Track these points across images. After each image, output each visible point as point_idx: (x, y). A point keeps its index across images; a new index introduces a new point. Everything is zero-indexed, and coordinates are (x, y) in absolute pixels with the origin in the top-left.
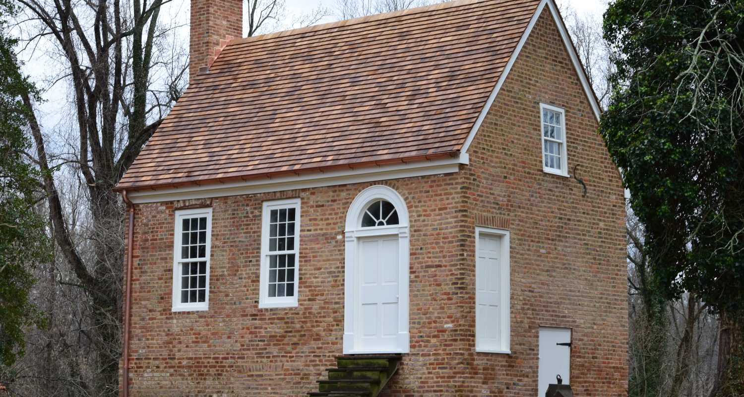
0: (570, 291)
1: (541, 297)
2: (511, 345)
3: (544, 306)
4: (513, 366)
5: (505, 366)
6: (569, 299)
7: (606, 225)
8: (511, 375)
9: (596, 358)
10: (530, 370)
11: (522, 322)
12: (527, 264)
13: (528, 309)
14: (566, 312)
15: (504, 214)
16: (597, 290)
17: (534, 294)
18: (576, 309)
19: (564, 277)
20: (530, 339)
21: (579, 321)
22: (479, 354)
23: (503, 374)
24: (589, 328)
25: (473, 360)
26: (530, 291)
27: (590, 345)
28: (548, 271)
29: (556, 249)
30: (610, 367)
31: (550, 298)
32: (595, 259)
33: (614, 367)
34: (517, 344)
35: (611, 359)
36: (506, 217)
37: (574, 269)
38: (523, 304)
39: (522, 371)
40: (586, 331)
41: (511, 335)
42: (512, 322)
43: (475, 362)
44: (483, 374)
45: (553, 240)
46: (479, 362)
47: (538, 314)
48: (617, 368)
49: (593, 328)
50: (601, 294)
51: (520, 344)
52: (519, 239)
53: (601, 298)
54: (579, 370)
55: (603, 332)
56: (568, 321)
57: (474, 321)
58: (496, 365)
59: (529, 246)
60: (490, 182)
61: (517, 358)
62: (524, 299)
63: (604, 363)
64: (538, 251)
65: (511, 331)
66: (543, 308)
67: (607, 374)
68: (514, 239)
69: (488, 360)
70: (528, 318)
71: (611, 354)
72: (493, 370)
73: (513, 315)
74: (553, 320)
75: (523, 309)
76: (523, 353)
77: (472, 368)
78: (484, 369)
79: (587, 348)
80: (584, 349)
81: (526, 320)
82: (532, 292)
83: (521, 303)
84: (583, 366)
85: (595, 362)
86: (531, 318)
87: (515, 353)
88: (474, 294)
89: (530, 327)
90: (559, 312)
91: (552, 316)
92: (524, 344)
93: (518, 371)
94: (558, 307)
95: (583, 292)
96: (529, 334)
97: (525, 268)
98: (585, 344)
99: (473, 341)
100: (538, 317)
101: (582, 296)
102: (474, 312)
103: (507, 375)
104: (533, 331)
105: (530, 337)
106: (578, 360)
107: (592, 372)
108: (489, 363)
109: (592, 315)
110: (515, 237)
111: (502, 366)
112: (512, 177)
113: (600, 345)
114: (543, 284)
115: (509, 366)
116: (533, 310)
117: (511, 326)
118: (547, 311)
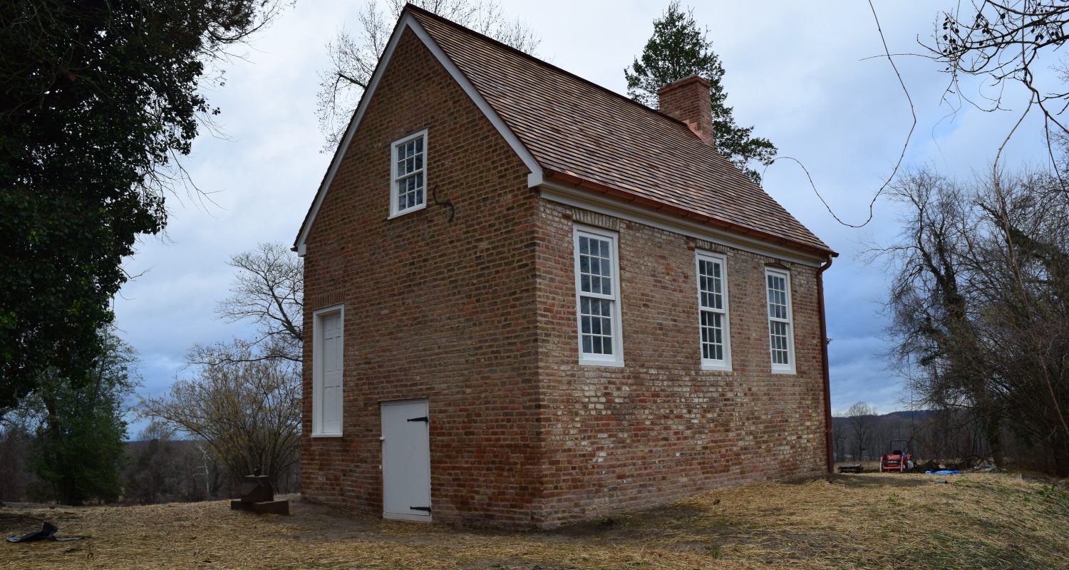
0: (425, 350)
1: (380, 366)
2: (344, 427)
3: (384, 377)
4: (348, 451)
5: (339, 451)
6: (423, 361)
7: (492, 243)
8: (347, 461)
9: (473, 434)
10: (369, 454)
11: (356, 400)
12: (364, 333)
13: (364, 384)
14: (418, 378)
15: (340, 288)
16: (471, 338)
17: (370, 366)
18: (434, 371)
19: (416, 334)
20: (366, 418)
21: (438, 387)
22: (316, 439)
23: (339, 460)
24: (458, 393)
25: (310, 446)
26: (366, 363)
27: (459, 416)
28: (391, 333)
29: (404, 304)
30: (502, 446)
31: (394, 365)
32: (469, 296)
33: (509, 446)
34: (351, 426)
35: (503, 433)
36: (342, 290)
37: (432, 321)
38: (358, 380)
39: (358, 456)
40: (451, 398)
41: (344, 417)
42: (344, 401)
43: (313, 448)
44: (319, 459)
45: (399, 294)
46: (316, 448)
47: (376, 388)
48: (516, 446)
49: (464, 393)
50: (480, 342)
51: (355, 426)
52: (355, 309)
53: (481, 348)
54: (440, 452)
55: (483, 395)
56: (421, 390)
57: (311, 406)
58: (333, 451)
59: (367, 311)
60: (326, 262)
61: (352, 441)
62: (359, 374)
63: (487, 440)
64: (380, 314)
65: (344, 412)
66: (383, 380)
67: (496, 456)
68: (349, 310)
69: (323, 445)
70: (363, 394)
71: (503, 426)
72: (329, 455)
73: (346, 394)
74: (397, 391)
75: (357, 385)
76: (358, 435)
77: (310, 455)
78: (320, 455)
79: (454, 422)
80: (449, 422)
81: (361, 398)
82: (369, 363)
83: (355, 379)
84: (448, 446)
85: (471, 440)
86: (368, 394)
87: (349, 436)
88: (311, 379)
89: (365, 404)
90: (407, 380)
91: (396, 386)
92: (359, 426)
93: (354, 456)
94: (405, 375)
95: (445, 347)
96: (365, 413)
97: (362, 338)
98: (450, 417)
99: (311, 426)
100: (376, 391)
101: (446, 353)
102: (311, 398)
103: (343, 460)
104: (370, 408)
105: (366, 415)
106: (438, 438)
107: (465, 454)
108: (324, 448)
109: (463, 375)
110: (350, 307)
111: (337, 451)
112: (350, 245)
113: (478, 415)
114: (383, 351)
115: (344, 451)
116: (369, 384)
117: (344, 406)
118: (388, 382)
